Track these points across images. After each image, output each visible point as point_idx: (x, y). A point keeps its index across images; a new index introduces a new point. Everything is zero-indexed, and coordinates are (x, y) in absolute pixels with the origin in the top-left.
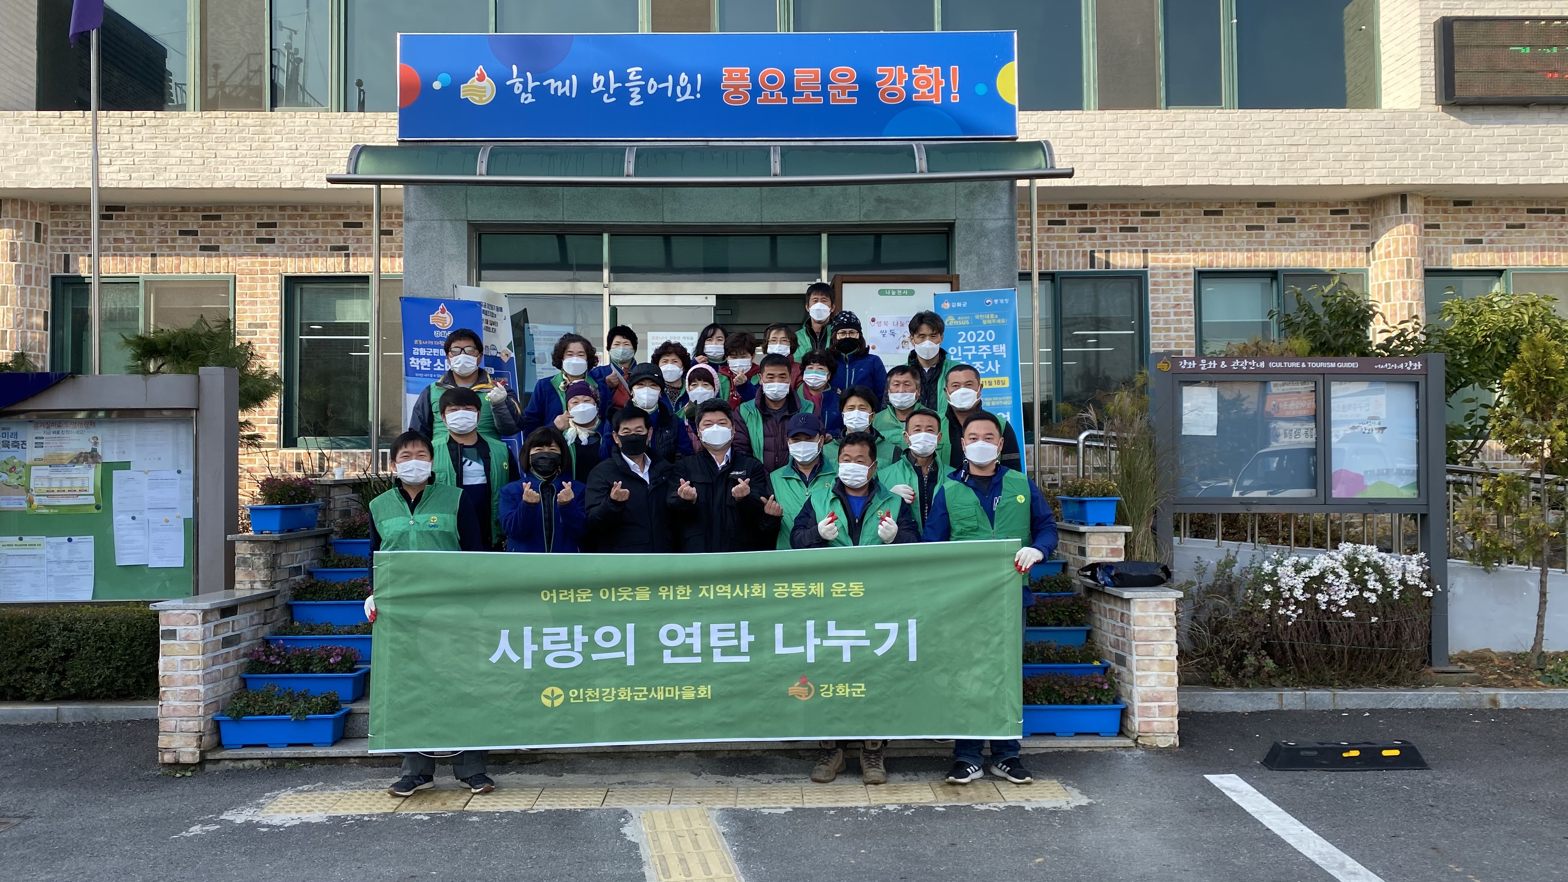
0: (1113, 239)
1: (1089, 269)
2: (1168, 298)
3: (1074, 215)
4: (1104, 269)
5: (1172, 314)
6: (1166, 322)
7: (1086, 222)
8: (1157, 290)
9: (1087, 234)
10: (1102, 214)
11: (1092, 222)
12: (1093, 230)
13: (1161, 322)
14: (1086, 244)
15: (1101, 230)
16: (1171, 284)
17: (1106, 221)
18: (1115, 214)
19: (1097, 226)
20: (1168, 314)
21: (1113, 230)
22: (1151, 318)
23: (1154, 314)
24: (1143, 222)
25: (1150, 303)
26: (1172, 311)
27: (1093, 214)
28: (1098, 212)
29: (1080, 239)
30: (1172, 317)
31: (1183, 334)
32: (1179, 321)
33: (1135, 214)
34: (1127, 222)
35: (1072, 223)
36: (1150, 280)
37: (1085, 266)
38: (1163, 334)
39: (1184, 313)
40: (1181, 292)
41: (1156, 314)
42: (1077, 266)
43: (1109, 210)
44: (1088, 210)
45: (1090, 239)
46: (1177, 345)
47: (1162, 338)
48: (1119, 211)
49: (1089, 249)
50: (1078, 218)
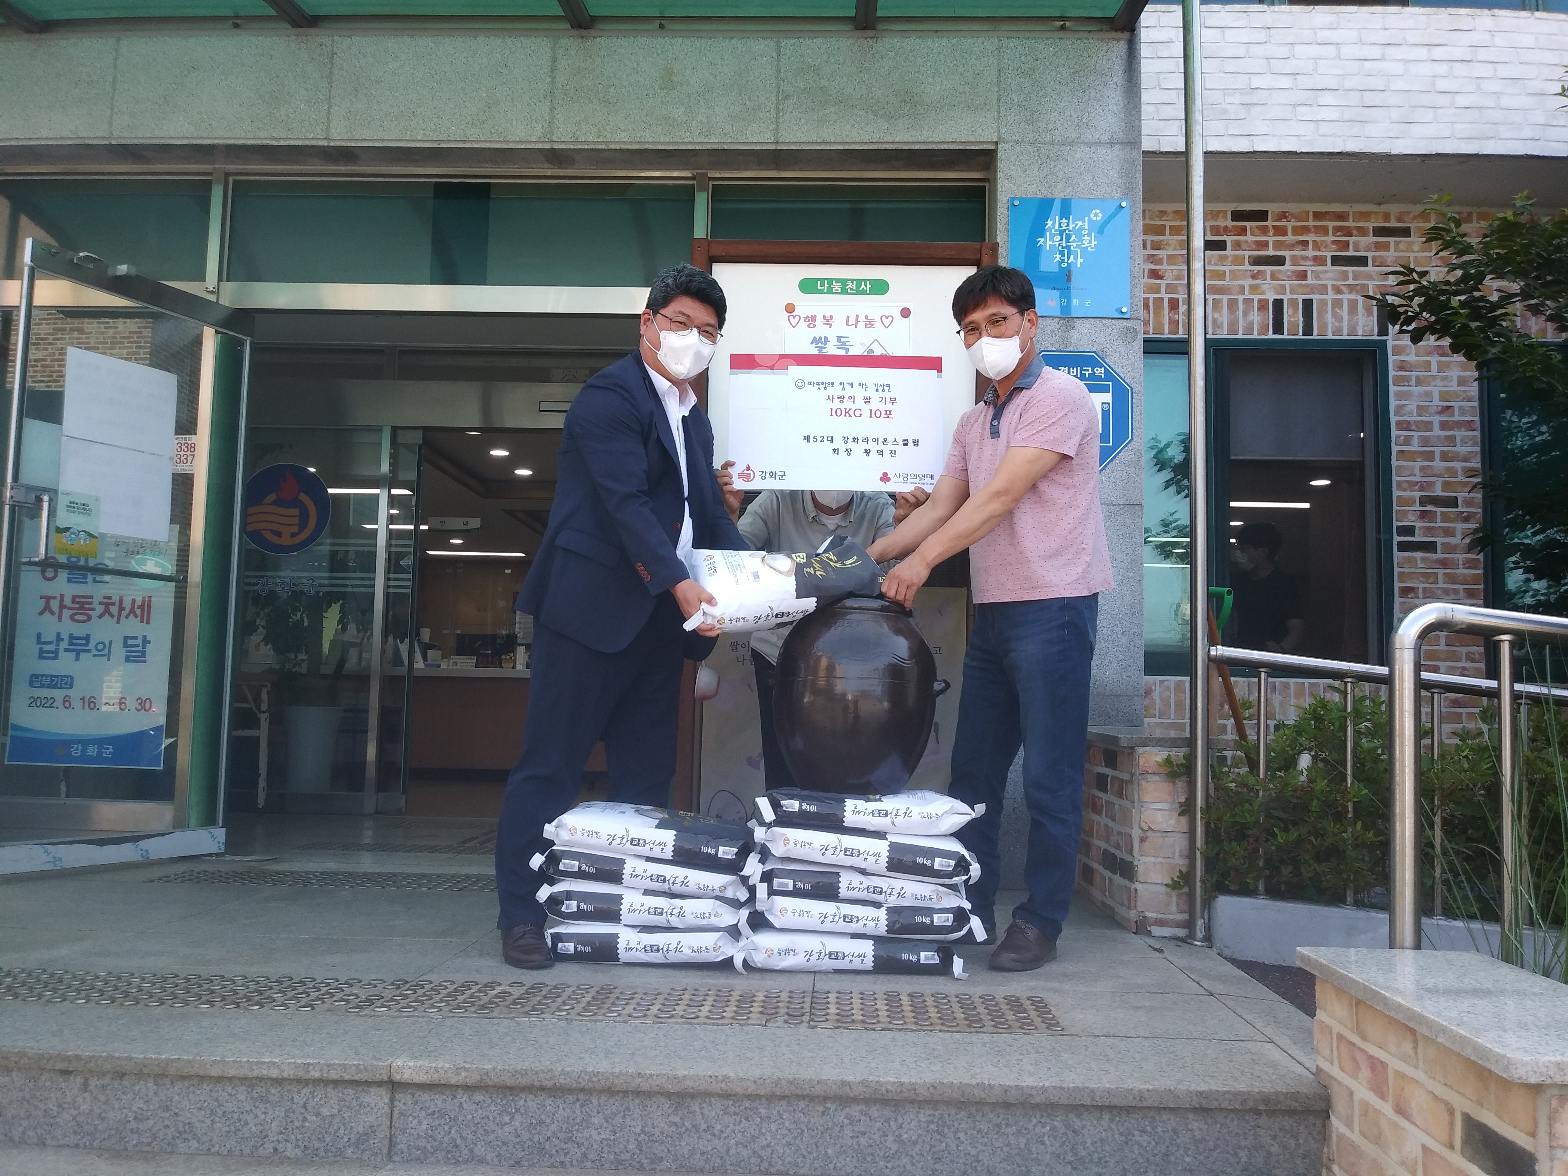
0: (1317, 277)
1: (1271, 335)
2: (1429, 394)
3: (1243, 231)
4: (1300, 336)
5: (1436, 426)
6: (1425, 442)
7: (1265, 245)
8: (1407, 379)
9: (1268, 269)
10: (1297, 231)
11: (1278, 245)
12: (1279, 261)
13: (1415, 441)
14: (1265, 287)
15: (1295, 261)
16: (1434, 367)
17: (1305, 244)
18: (1324, 231)
19: (1287, 254)
20: (1428, 426)
21: (1319, 261)
22: (1394, 432)
23: (1401, 425)
24: (1378, 247)
25: (1393, 403)
26: (1436, 420)
27: (1280, 231)
28: (1290, 226)
29: (1254, 277)
30: (1437, 431)
31: (1458, 465)
32: (1451, 440)
33: (1362, 232)
34: (1346, 246)
35: (1237, 246)
36: (1392, 359)
37: (1264, 329)
38: (1419, 463)
39: (1459, 425)
40: (1455, 382)
41: (1404, 426)
42: (1249, 329)
43: (1311, 223)
44: (1270, 223)
45: (1274, 277)
46: (1446, 486)
47: (1417, 471)
48: (1330, 225)
49: (1271, 297)
50: (1249, 238)
